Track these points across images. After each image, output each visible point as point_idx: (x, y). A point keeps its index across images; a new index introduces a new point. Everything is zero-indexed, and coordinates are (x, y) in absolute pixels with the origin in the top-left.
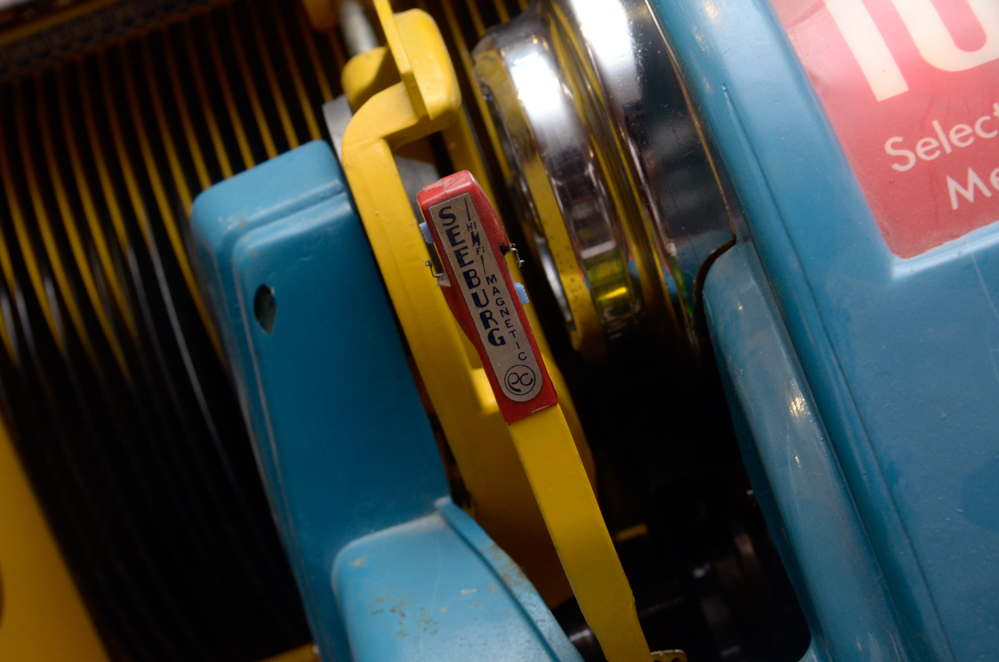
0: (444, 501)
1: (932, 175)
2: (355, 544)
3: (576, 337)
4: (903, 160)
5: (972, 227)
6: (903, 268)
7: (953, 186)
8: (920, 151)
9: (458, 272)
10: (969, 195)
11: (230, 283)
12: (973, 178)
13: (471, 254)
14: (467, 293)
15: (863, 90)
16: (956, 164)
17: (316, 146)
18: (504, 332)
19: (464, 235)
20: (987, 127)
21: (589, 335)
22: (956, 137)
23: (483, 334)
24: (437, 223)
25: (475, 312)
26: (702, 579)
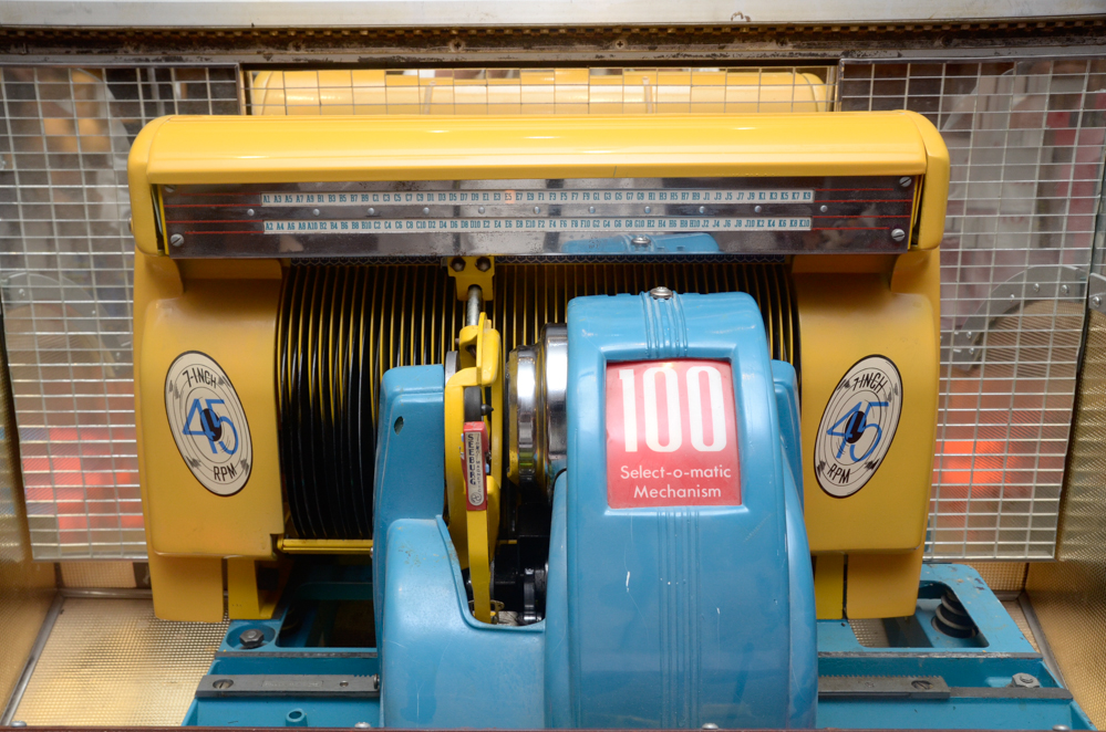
0: (440, 517)
1: (632, 483)
2: (401, 520)
3: (509, 474)
4: (625, 475)
5: (637, 506)
6: (609, 512)
7: (637, 489)
8: (632, 473)
9: (468, 456)
10: (641, 495)
11: (389, 410)
12: (645, 489)
13: (474, 452)
14: (468, 464)
15: (623, 446)
16: (641, 482)
17: (439, 367)
18: (476, 480)
19: (474, 445)
20: (656, 474)
21: (513, 475)
22: (645, 474)
23: (469, 479)
24: (467, 439)
25: (469, 471)
26: (529, 576)
